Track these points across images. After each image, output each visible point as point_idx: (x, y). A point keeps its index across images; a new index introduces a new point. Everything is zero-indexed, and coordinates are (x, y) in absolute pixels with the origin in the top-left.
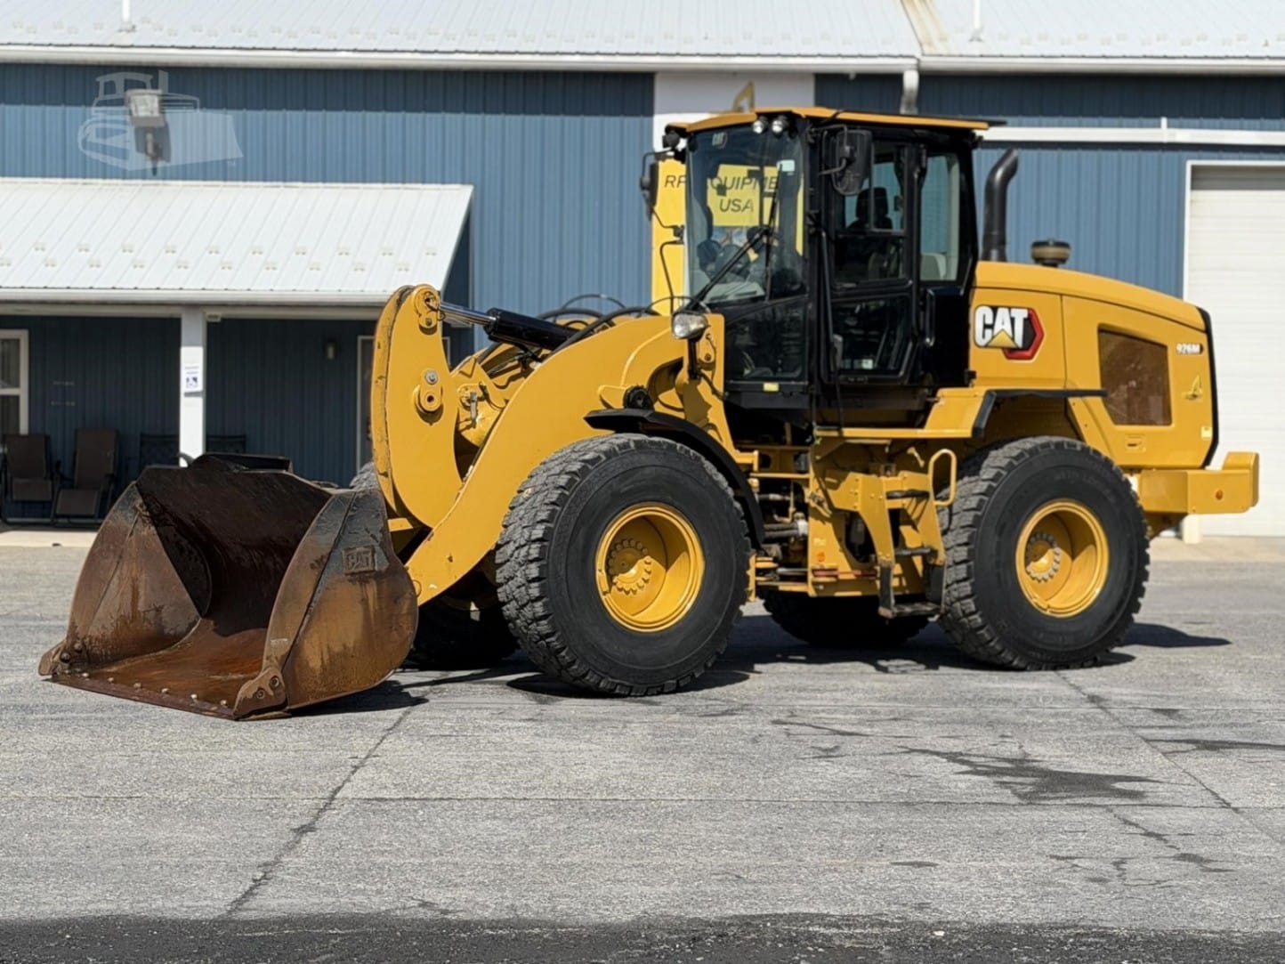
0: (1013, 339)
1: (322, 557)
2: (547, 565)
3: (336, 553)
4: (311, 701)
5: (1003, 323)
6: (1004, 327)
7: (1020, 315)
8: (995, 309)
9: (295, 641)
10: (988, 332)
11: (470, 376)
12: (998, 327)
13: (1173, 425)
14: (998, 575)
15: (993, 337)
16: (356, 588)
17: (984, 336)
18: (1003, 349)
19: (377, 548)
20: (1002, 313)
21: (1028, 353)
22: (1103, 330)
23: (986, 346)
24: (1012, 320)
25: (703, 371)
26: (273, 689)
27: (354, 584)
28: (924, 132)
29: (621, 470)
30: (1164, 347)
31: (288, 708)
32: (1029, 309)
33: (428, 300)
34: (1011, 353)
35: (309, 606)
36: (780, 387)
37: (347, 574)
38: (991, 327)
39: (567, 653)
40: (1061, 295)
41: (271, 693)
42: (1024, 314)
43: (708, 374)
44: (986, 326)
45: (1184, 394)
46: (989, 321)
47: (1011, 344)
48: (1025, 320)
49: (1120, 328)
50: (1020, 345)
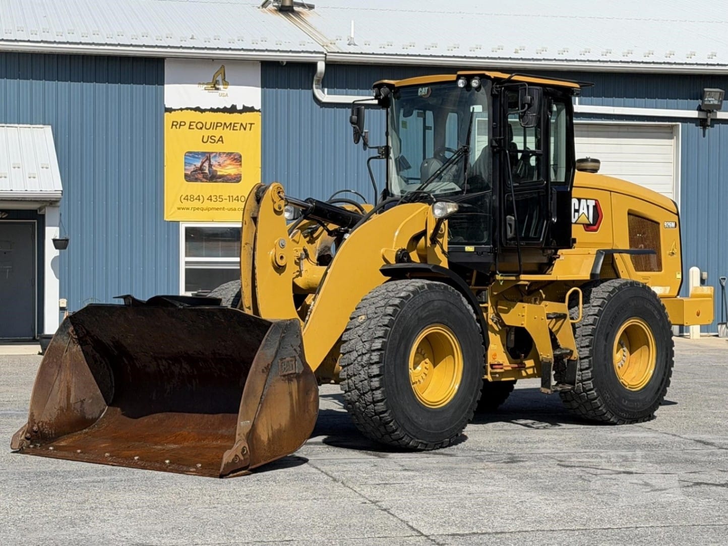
0: (588, 218)
1: (268, 364)
2: (384, 366)
3: (276, 362)
4: (263, 463)
5: (583, 209)
6: (584, 211)
7: (592, 203)
8: (579, 201)
9: (253, 423)
10: (576, 214)
11: (298, 243)
12: (581, 211)
13: (663, 271)
14: (605, 365)
15: (579, 217)
16: (286, 385)
17: (574, 217)
18: (583, 224)
19: (298, 358)
20: (583, 202)
21: (595, 227)
22: (630, 213)
23: (576, 223)
24: (588, 207)
25: (438, 239)
26: (243, 455)
27: (285, 382)
28: (551, 88)
30: (658, 223)
31: (250, 468)
32: (596, 200)
33: (279, 193)
34: (587, 227)
35: (261, 398)
36: (475, 248)
37: (281, 376)
38: (578, 211)
39: (394, 424)
40: (611, 191)
41: (242, 458)
42: (594, 203)
43: (440, 240)
44: (576, 211)
45: (668, 252)
46: (577, 207)
47: (587, 222)
48: (594, 207)
49: (638, 212)
50: (592, 222)
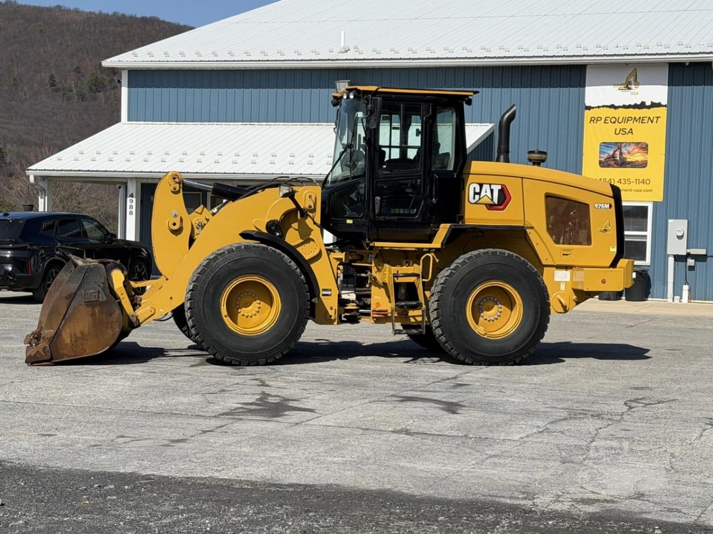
0: (492, 200)
1: (72, 294)
2: (194, 302)
3: (79, 292)
4: (66, 359)
5: (486, 192)
6: (487, 194)
7: (496, 188)
8: (481, 185)
9: (57, 332)
10: (477, 197)
11: (201, 214)
12: (483, 194)
13: (592, 245)
14: (454, 317)
15: (480, 199)
16: (90, 309)
17: (474, 198)
18: (485, 204)
19: (101, 291)
20: (486, 187)
21: (501, 207)
22: (548, 196)
23: (475, 203)
24: (492, 191)
25: (309, 214)
26: (44, 352)
27: (89, 307)
28: (433, 97)
29: (235, 259)
30: (588, 205)
31: (53, 361)
32: (502, 185)
33: (174, 178)
34: (490, 207)
35: (65, 315)
36: (354, 221)
37: (85, 302)
38: (479, 194)
39: (205, 344)
40: (522, 178)
41: (43, 354)
42: (499, 187)
43: (311, 214)
44: (475, 193)
45: (599, 229)
46: (478, 190)
47: (491, 202)
48: (499, 190)
49: (559, 195)
50: (496, 203)
